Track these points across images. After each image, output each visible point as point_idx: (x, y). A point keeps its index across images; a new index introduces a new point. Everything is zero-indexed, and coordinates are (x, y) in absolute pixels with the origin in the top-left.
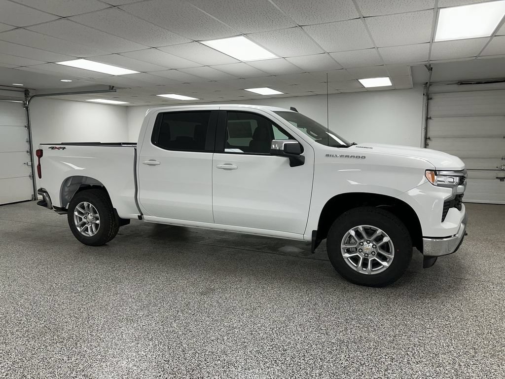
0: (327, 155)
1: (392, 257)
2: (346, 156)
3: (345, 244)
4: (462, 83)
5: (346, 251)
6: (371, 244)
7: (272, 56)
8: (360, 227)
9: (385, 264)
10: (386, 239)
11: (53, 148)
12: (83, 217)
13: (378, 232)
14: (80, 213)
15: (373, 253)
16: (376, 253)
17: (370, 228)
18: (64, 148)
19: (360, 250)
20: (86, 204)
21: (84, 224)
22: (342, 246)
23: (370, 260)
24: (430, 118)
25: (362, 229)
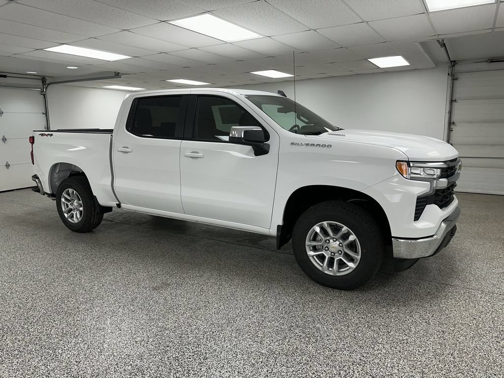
0: (292, 144)
1: (359, 257)
2: (312, 145)
3: (310, 240)
4: (492, 61)
5: (311, 248)
6: (338, 243)
7: (255, 36)
8: (325, 223)
9: (351, 265)
10: (352, 237)
11: (42, 135)
12: (69, 204)
13: (343, 229)
14: (66, 199)
15: (340, 252)
16: (343, 252)
17: (336, 224)
18: (51, 135)
19: (327, 248)
20: (70, 190)
21: (71, 210)
22: (307, 243)
23: (336, 259)
24: (455, 101)
25: (326, 225)
